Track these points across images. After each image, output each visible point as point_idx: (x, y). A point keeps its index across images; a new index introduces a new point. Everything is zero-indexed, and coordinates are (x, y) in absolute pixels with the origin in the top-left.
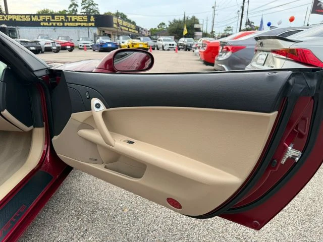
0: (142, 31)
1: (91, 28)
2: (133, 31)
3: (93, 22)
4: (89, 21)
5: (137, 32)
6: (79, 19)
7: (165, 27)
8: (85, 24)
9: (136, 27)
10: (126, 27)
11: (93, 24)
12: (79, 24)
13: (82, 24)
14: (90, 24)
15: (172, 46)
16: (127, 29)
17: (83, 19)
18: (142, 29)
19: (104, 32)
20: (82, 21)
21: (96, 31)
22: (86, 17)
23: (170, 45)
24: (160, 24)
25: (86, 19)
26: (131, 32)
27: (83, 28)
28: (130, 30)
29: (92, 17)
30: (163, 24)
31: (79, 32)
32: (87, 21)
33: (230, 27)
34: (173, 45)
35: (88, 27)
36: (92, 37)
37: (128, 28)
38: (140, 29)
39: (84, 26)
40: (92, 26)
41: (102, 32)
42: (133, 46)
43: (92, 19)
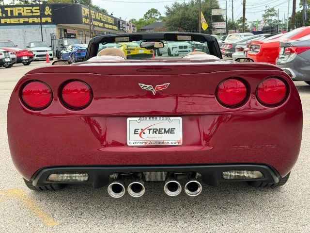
0: (124, 26)
1: (45, 26)
2: (111, 27)
3: (48, 16)
4: (42, 15)
5: (116, 28)
6: (25, 11)
8: (36, 20)
9: (115, 19)
10: (101, 21)
11: (49, 20)
12: (26, 20)
13: (31, 20)
14: (44, 20)
15: (183, 50)
16: (101, 24)
17: (32, 12)
18: (124, 22)
19: (65, 31)
20: (31, 14)
21: (53, 30)
22: (38, 8)
23: (181, 47)
24: (149, 12)
25: (38, 11)
26: (108, 28)
27: (32, 26)
28: (107, 26)
29: (47, 8)
30: (154, 11)
31: (25, 32)
32: (38, 14)
33: (273, 10)
34: (186, 47)
35: (41, 24)
36: (47, 39)
37: (104, 23)
38: (121, 23)
39: (34, 23)
40: (47, 23)
41: (63, 32)
43: (48, 11)
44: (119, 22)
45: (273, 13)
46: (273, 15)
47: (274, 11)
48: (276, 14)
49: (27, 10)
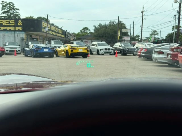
0: (68, 35)
1: (17, 32)
2: (60, 35)
3: (20, 26)
4: (16, 25)
5: (63, 36)
6: (5, 23)
7: (88, 32)
8: (12, 28)
9: (63, 31)
10: (54, 31)
11: (20, 28)
12: (6, 28)
13: (8, 28)
14: (17, 28)
15: (108, 51)
16: (54, 34)
17: (9, 23)
18: (69, 33)
19: (31, 36)
20: (9, 25)
21: (23, 35)
22: (14, 21)
23: (106, 49)
24: (84, 29)
25: (14, 23)
26: (59, 36)
27: (9, 32)
28: (58, 35)
29: (20, 21)
30: (86, 29)
31: (4, 36)
32: (14, 25)
34: (109, 49)
35: (15, 31)
36: (18, 40)
37: (56, 33)
38: (67, 34)
39: (10, 30)
40: (19, 30)
41: (29, 37)
42: (72, 51)
43: (20, 23)
44: (66, 33)
45: (156, 33)
46: (156, 34)
47: (156, 32)
48: (157, 34)
49: (6, 22)
